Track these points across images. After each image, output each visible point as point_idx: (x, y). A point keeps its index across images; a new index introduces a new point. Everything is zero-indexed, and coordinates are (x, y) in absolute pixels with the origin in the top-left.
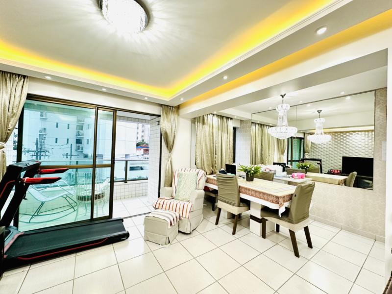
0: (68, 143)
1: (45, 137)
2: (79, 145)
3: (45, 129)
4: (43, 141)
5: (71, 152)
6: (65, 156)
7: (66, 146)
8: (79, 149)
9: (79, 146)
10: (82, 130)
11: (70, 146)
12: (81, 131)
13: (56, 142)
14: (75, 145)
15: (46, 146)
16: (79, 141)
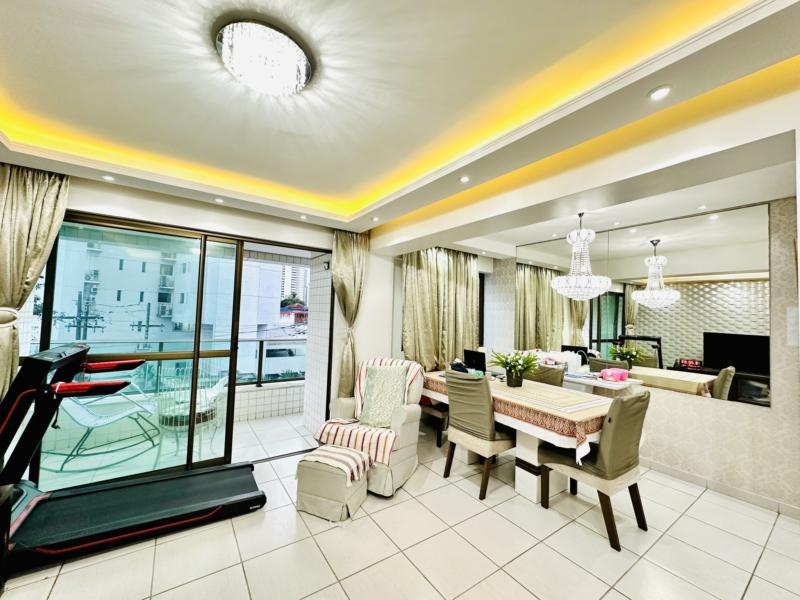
0: (141, 300)
1: (95, 289)
2: (165, 304)
3: (96, 273)
4: (92, 296)
5: (148, 318)
6: (136, 328)
7: (139, 308)
8: (163, 313)
9: (164, 308)
10: (171, 274)
11: (145, 308)
12: (168, 277)
13: (119, 299)
14: (155, 305)
15: (97, 307)
16: (163, 297)
